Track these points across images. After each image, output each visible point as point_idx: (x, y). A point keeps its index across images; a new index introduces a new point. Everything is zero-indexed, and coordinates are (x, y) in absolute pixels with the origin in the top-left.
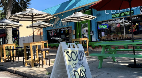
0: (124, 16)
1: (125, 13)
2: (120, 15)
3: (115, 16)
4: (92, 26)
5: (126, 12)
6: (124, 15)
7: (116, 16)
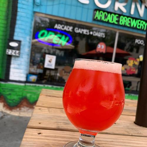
0: (127, 27)
1: (130, 20)
2: (118, 21)
3: (103, 19)
4: (18, 22)
5: (133, 18)
6: (127, 24)
7: (106, 20)
